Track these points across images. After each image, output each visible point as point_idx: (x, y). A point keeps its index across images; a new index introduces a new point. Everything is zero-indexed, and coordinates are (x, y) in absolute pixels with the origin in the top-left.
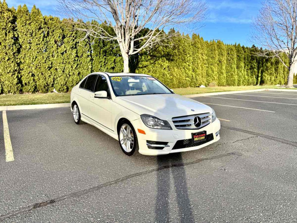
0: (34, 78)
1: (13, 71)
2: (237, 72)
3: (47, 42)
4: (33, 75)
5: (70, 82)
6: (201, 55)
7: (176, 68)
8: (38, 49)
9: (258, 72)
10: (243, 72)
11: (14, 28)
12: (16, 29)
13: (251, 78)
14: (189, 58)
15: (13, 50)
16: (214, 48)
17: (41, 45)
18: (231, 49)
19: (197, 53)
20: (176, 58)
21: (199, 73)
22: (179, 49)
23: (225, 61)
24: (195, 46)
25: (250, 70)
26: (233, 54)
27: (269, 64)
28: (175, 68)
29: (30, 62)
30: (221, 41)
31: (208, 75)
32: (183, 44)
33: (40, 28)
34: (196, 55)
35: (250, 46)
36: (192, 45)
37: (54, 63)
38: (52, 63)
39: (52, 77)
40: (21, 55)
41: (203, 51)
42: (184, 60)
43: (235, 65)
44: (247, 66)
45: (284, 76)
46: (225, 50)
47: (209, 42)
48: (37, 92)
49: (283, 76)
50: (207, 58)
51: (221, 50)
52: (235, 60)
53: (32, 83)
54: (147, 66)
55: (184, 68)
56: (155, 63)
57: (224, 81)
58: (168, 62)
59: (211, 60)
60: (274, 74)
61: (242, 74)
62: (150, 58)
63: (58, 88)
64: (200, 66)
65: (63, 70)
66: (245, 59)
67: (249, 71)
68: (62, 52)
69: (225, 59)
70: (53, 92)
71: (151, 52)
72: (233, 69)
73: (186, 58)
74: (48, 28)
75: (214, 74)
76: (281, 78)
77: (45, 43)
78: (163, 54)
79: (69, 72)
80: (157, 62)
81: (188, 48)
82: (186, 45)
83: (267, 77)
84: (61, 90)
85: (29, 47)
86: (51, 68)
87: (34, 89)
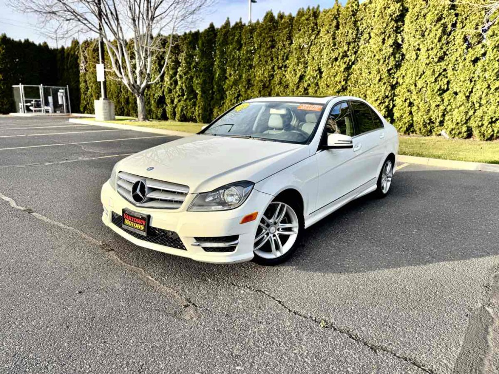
0: (411, 109)
1: (383, 98)
3: (448, 43)
4: (411, 104)
5: (476, 119)
8: (428, 58)
11: (398, 28)
12: (402, 29)
15: (389, 65)
17: (434, 50)
29: (411, 82)
33: (439, 19)
37: (452, 81)
38: (448, 83)
39: (442, 107)
40: (401, 72)
48: (413, 132)
53: (407, 119)
63: (449, 130)
65: (467, 94)
68: (473, 59)
70: (440, 135)
74: (457, 15)
77: (443, 45)
79: (481, 99)
84: (455, 134)
85: (415, 57)
86: (444, 91)
87: (407, 128)
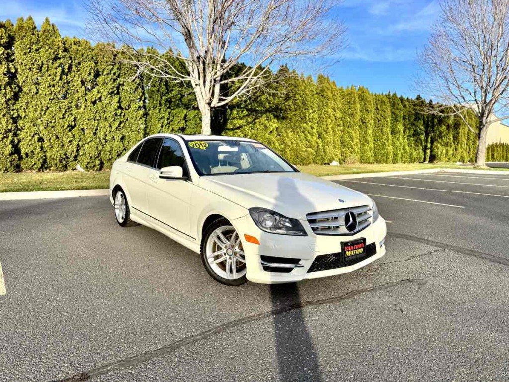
0: (42, 144)
1: (6, 131)
2: (393, 141)
3: (68, 82)
4: (41, 140)
5: (106, 153)
6: (332, 111)
7: (291, 131)
8: (51, 93)
9: (427, 141)
10: (401, 139)
11: (9, 56)
12: (13, 58)
13: (415, 150)
14: (311, 115)
15: (7, 95)
16: (353, 99)
17: (56, 87)
18: (382, 102)
19: (325, 107)
20: (290, 115)
21: (329, 140)
22: (296, 100)
23: (372, 122)
24: (322, 96)
25: (413, 137)
26: (384, 110)
27: (444, 127)
28: (289, 132)
29: (36, 116)
30: (365, 87)
31: (343, 144)
32: (302, 92)
33: (56, 59)
34: (323, 111)
35: (413, 97)
36: (317, 93)
37: (78, 118)
38: (75, 120)
39: (75, 143)
40: (21, 104)
41: (335, 104)
42: (303, 119)
43: (388, 129)
44: (407, 131)
45: (468, 148)
46: (372, 103)
47: (345, 89)
48: (46, 168)
49: (466, 148)
50: (341, 115)
51: (364, 103)
52: (389, 120)
53: (38, 154)
54: (241, 127)
55: (303, 132)
56: (255, 123)
57: (370, 154)
58: (276, 121)
59: (349, 120)
60: (453, 144)
61: (400, 143)
62: (247, 113)
63: (85, 163)
64: (330, 129)
65: (94, 131)
66: (404, 119)
67: (412, 139)
68: (93, 100)
69: (372, 118)
70: (75, 169)
71: (248, 104)
72: (386, 135)
73: (307, 115)
74: (71, 58)
75: (353, 142)
76: (464, 152)
77: (64, 83)
78: (268, 107)
79: (106, 135)
80: (258, 120)
81: (311, 98)
82: (308, 93)
83: (440, 149)
84: (91, 167)
85: (35, 90)
86: (72, 127)
87: (41, 165)
